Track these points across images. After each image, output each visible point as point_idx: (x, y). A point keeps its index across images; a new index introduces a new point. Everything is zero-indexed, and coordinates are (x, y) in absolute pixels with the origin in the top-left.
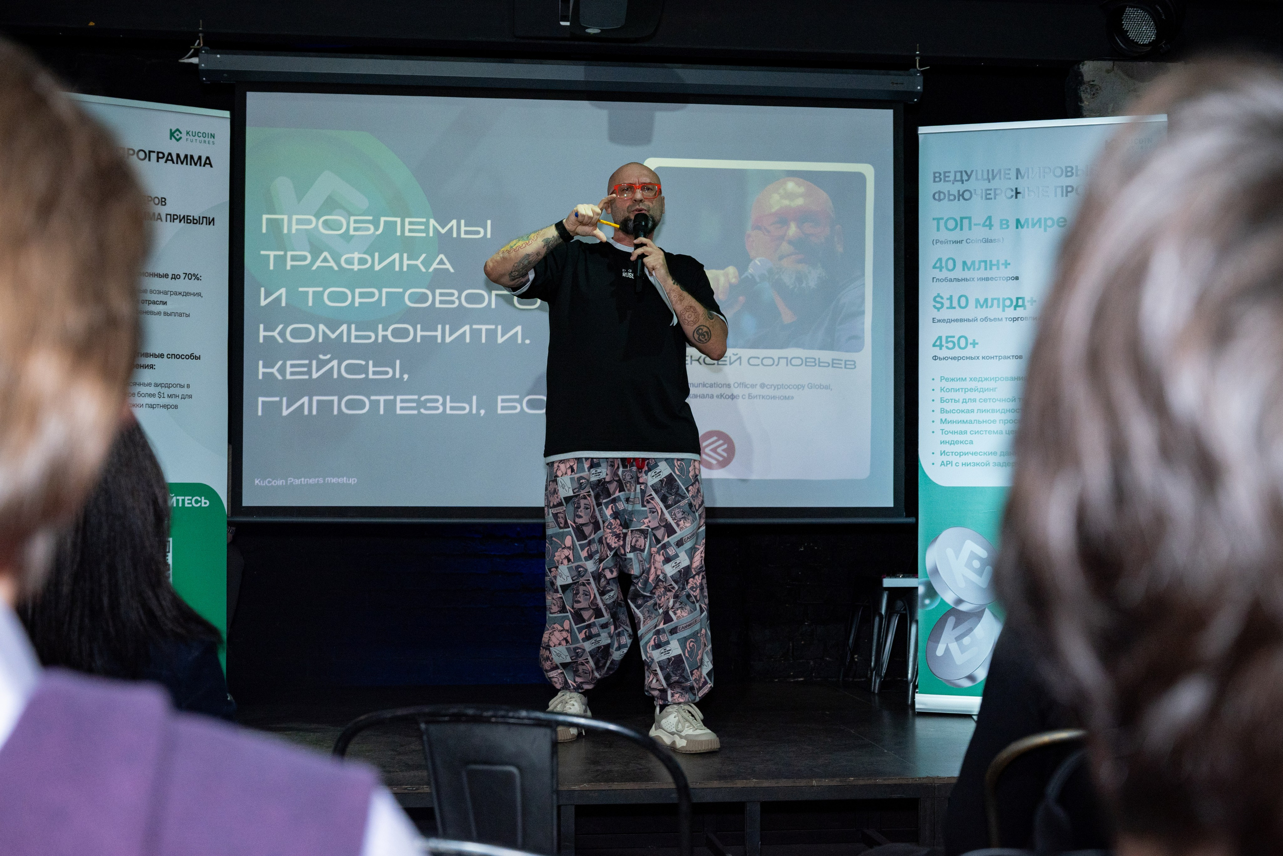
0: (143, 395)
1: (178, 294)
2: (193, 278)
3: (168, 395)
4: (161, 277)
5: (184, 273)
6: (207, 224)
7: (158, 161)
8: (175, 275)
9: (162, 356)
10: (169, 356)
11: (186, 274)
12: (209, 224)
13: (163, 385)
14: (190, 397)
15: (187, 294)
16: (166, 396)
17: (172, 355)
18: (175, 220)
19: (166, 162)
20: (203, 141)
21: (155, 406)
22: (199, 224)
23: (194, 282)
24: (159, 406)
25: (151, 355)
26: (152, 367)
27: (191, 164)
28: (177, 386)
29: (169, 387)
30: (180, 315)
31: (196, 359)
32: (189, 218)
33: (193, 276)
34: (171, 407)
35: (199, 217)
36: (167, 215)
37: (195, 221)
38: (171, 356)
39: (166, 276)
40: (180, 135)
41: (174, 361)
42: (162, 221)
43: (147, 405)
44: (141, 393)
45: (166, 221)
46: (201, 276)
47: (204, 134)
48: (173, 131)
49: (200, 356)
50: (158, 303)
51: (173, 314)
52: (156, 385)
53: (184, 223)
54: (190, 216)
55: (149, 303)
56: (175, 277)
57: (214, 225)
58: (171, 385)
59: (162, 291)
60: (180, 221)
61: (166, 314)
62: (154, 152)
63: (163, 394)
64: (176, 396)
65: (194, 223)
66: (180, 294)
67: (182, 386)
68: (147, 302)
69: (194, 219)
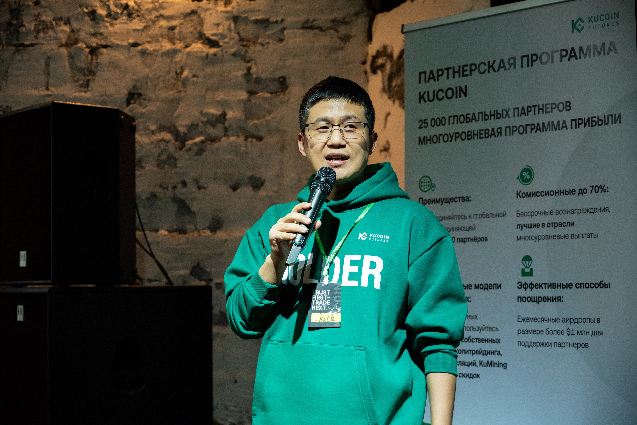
0: (551, 332)
1: (585, 211)
2: (600, 190)
3: (578, 331)
4: (568, 194)
5: (591, 186)
6: (612, 123)
7: (561, 61)
8: (581, 189)
9: (570, 286)
10: (578, 286)
11: (593, 186)
12: (615, 123)
13: (572, 320)
14: (601, 333)
15: (594, 210)
16: (575, 333)
17: (581, 284)
18: (580, 126)
19: (569, 60)
20: (606, 25)
21: (563, 345)
22: (605, 125)
23: (601, 195)
24: (568, 344)
25: (558, 286)
26: (560, 300)
27: (594, 56)
28: (586, 321)
29: (578, 323)
30: (588, 236)
31: (605, 288)
32: (594, 119)
33: (600, 189)
34: (581, 345)
35: (605, 116)
36: (572, 120)
37: (600, 122)
38: (579, 286)
39: (572, 192)
40: (582, 25)
41: (583, 291)
42: (567, 129)
43: (556, 344)
44: (549, 330)
45: (572, 128)
46: (608, 187)
47: (607, 16)
48: (575, 22)
49: (609, 283)
50: (564, 224)
51: (581, 235)
52: (565, 320)
53: (589, 126)
54: (595, 117)
55: (555, 226)
56: (582, 192)
57: (620, 122)
58: (580, 320)
59: (568, 211)
60: (585, 126)
61: (574, 236)
62: (557, 51)
63: (573, 330)
64: (587, 333)
65: (599, 125)
66: (587, 211)
67: (592, 321)
68: (553, 224)
69: (599, 120)
